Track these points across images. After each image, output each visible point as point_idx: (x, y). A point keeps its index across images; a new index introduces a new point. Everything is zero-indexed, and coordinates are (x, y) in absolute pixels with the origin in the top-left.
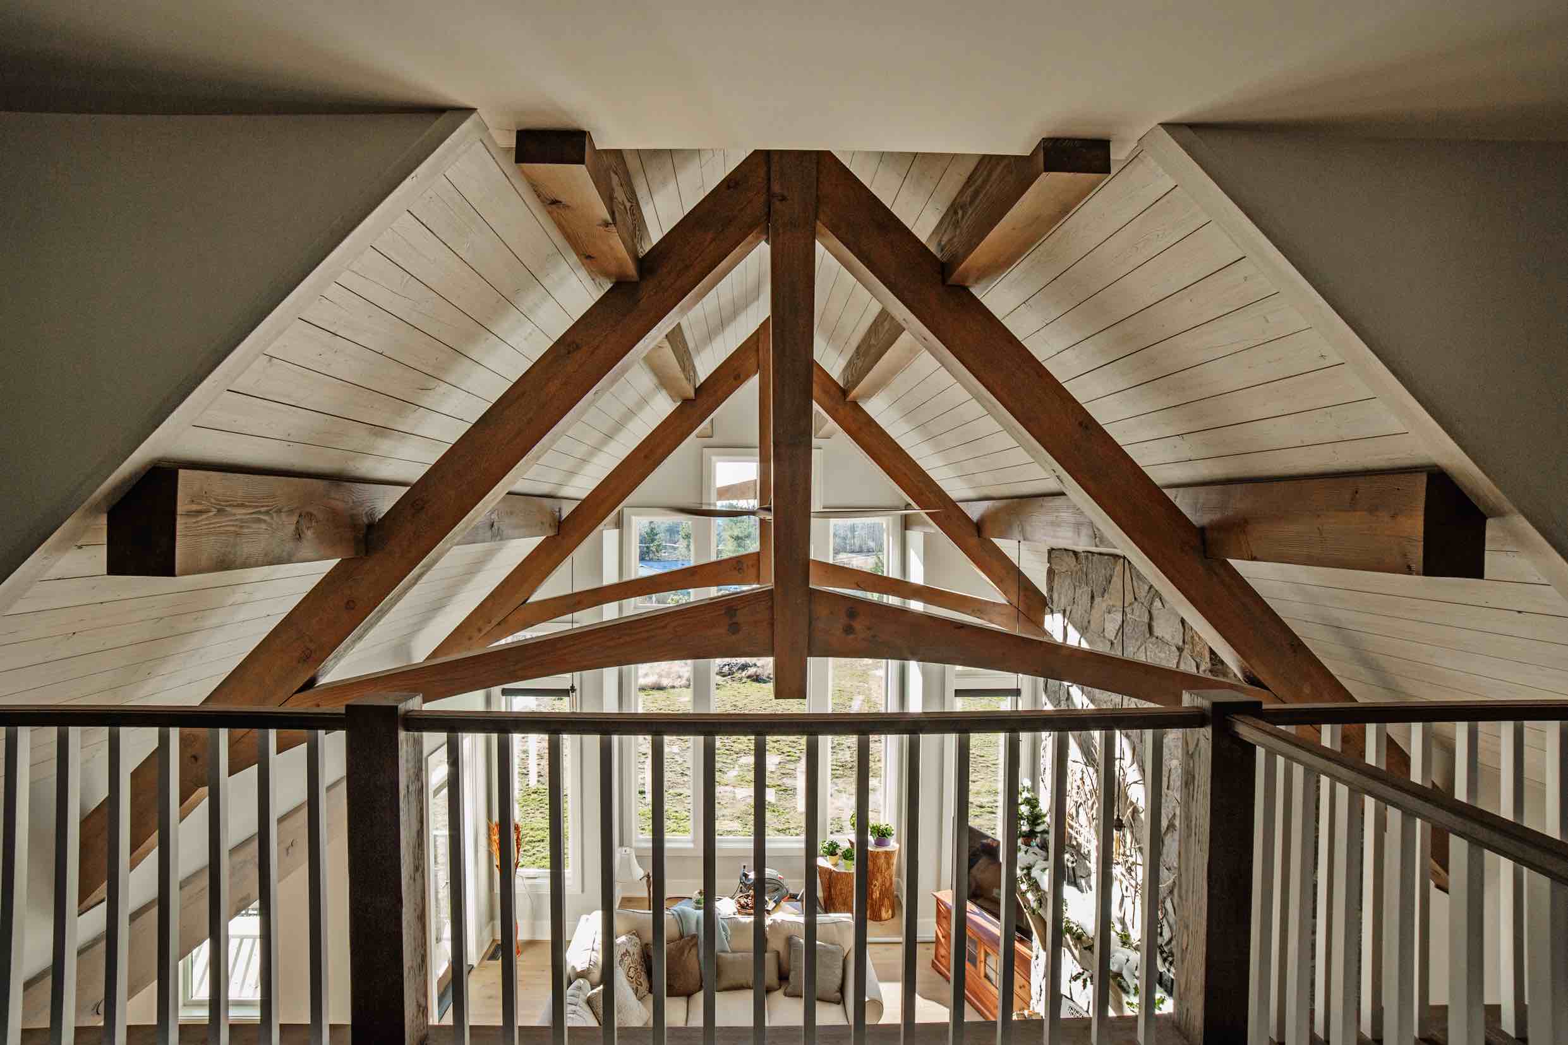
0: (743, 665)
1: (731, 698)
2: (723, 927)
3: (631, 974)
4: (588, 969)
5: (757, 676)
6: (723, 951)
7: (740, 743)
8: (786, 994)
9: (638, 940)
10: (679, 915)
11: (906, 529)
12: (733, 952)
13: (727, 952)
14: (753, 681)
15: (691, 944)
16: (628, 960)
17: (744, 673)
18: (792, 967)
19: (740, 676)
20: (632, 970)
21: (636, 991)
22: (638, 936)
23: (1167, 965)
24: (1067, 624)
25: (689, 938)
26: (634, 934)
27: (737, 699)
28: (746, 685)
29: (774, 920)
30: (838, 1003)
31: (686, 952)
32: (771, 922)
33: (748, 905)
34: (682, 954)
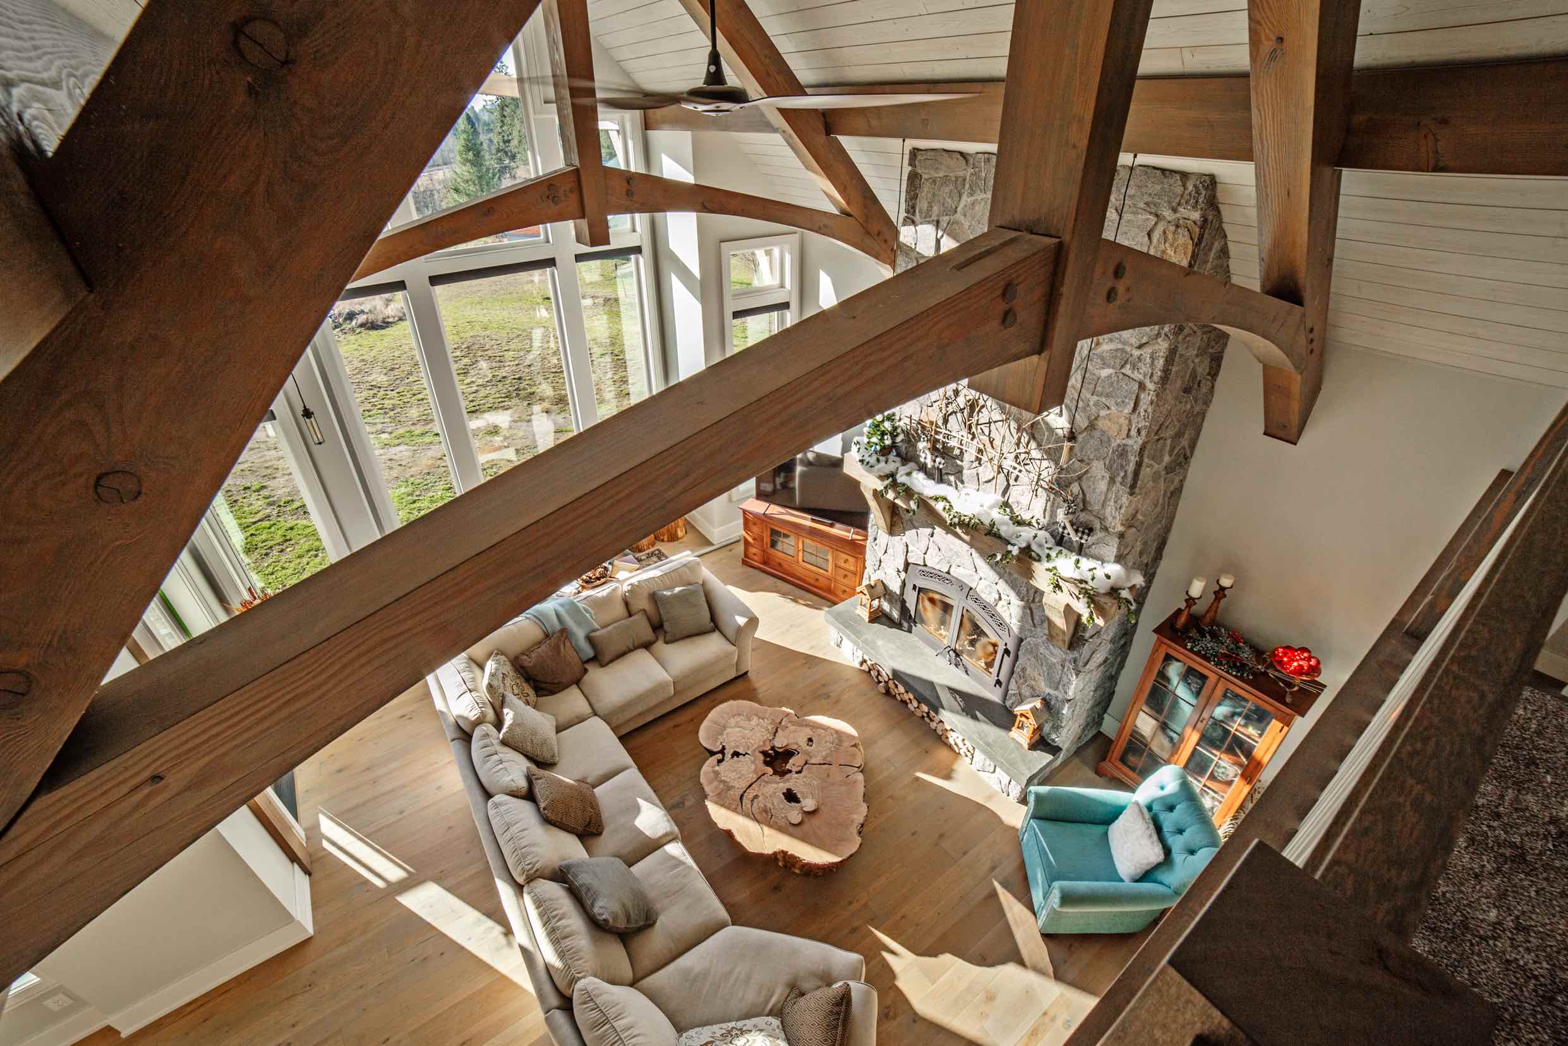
0: (348, 314)
1: (355, 352)
2: (584, 609)
3: (516, 691)
4: (482, 712)
5: (372, 323)
6: (594, 631)
7: (390, 399)
8: (667, 643)
9: (503, 658)
10: (535, 616)
11: (646, 129)
12: (603, 628)
13: (598, 630)
14: (369, 329)
15: (563, 639)
16: (508, 682)
17: (354, 323)
18: (665, 619)
19: (350, 326)
20: (515, 687)
21: (527, 703)
22: (502, 654)
23: (1080, 535)
24: (942, 236)
25: (558, 634)
26: (498, 654)
27: (361, 353)
28: (363, 335)
29: (631, 584)
30: (712, 631)
31: (562, 647)
32: (629, 588)
33: (590, 578)
34: (559, 652)
